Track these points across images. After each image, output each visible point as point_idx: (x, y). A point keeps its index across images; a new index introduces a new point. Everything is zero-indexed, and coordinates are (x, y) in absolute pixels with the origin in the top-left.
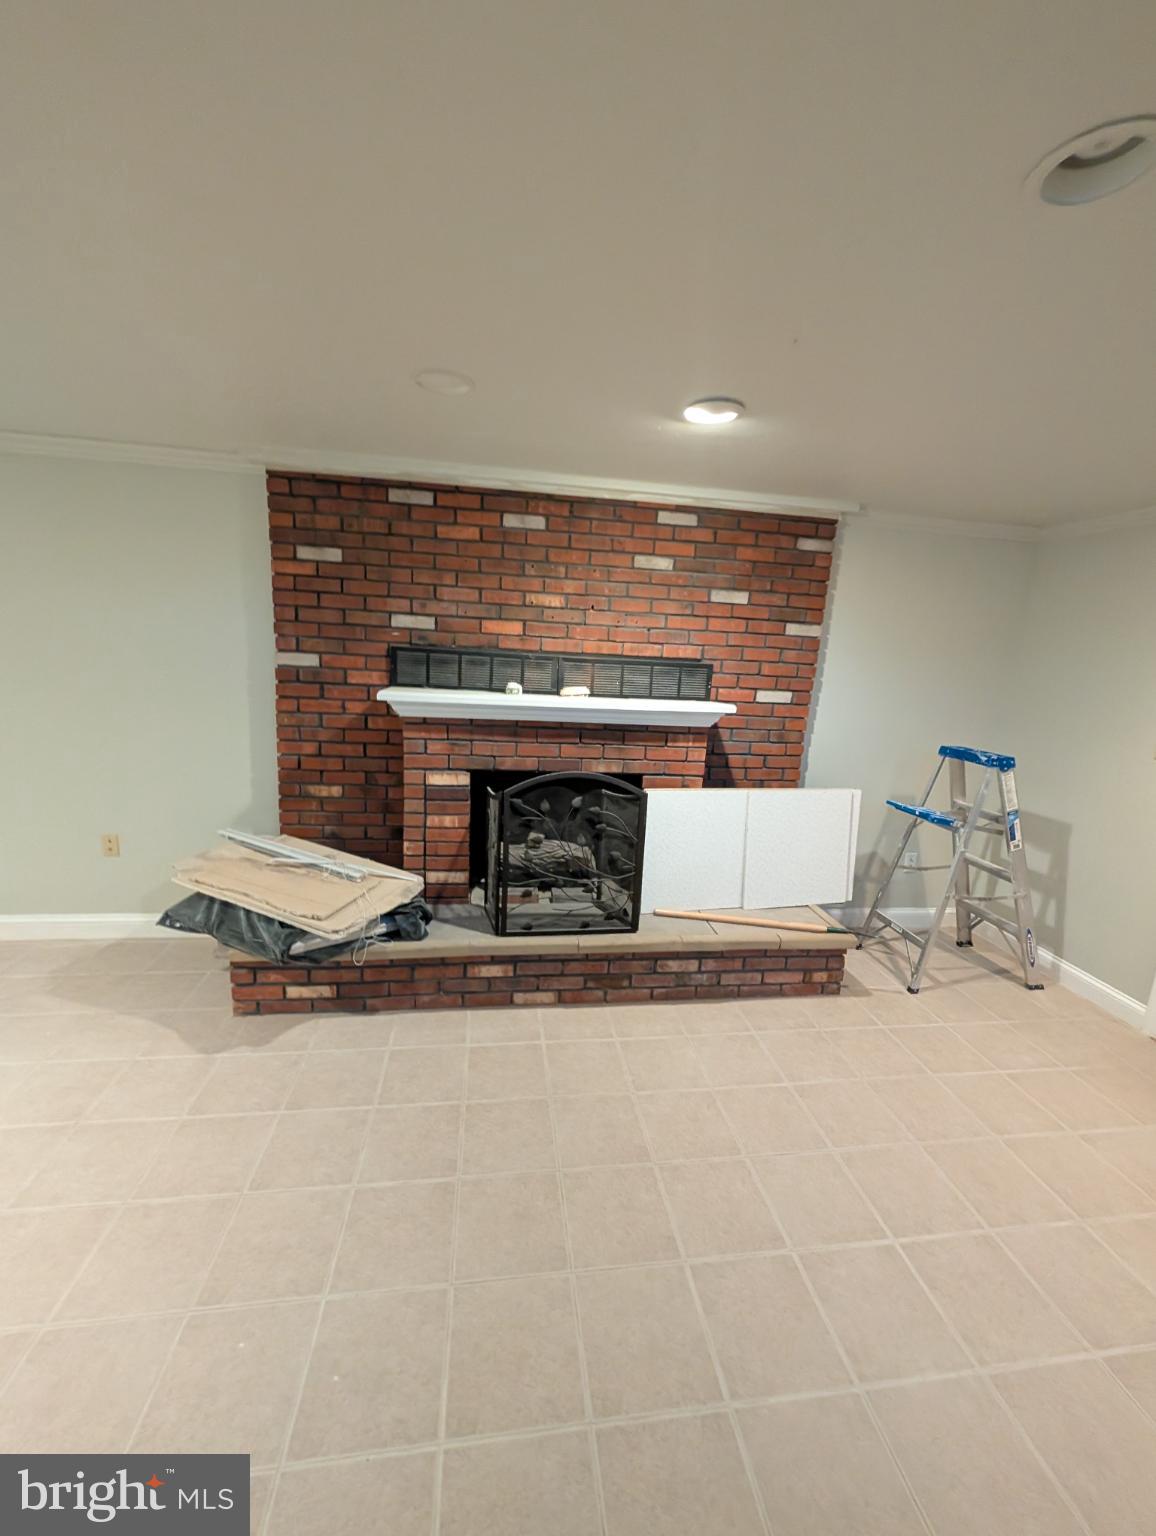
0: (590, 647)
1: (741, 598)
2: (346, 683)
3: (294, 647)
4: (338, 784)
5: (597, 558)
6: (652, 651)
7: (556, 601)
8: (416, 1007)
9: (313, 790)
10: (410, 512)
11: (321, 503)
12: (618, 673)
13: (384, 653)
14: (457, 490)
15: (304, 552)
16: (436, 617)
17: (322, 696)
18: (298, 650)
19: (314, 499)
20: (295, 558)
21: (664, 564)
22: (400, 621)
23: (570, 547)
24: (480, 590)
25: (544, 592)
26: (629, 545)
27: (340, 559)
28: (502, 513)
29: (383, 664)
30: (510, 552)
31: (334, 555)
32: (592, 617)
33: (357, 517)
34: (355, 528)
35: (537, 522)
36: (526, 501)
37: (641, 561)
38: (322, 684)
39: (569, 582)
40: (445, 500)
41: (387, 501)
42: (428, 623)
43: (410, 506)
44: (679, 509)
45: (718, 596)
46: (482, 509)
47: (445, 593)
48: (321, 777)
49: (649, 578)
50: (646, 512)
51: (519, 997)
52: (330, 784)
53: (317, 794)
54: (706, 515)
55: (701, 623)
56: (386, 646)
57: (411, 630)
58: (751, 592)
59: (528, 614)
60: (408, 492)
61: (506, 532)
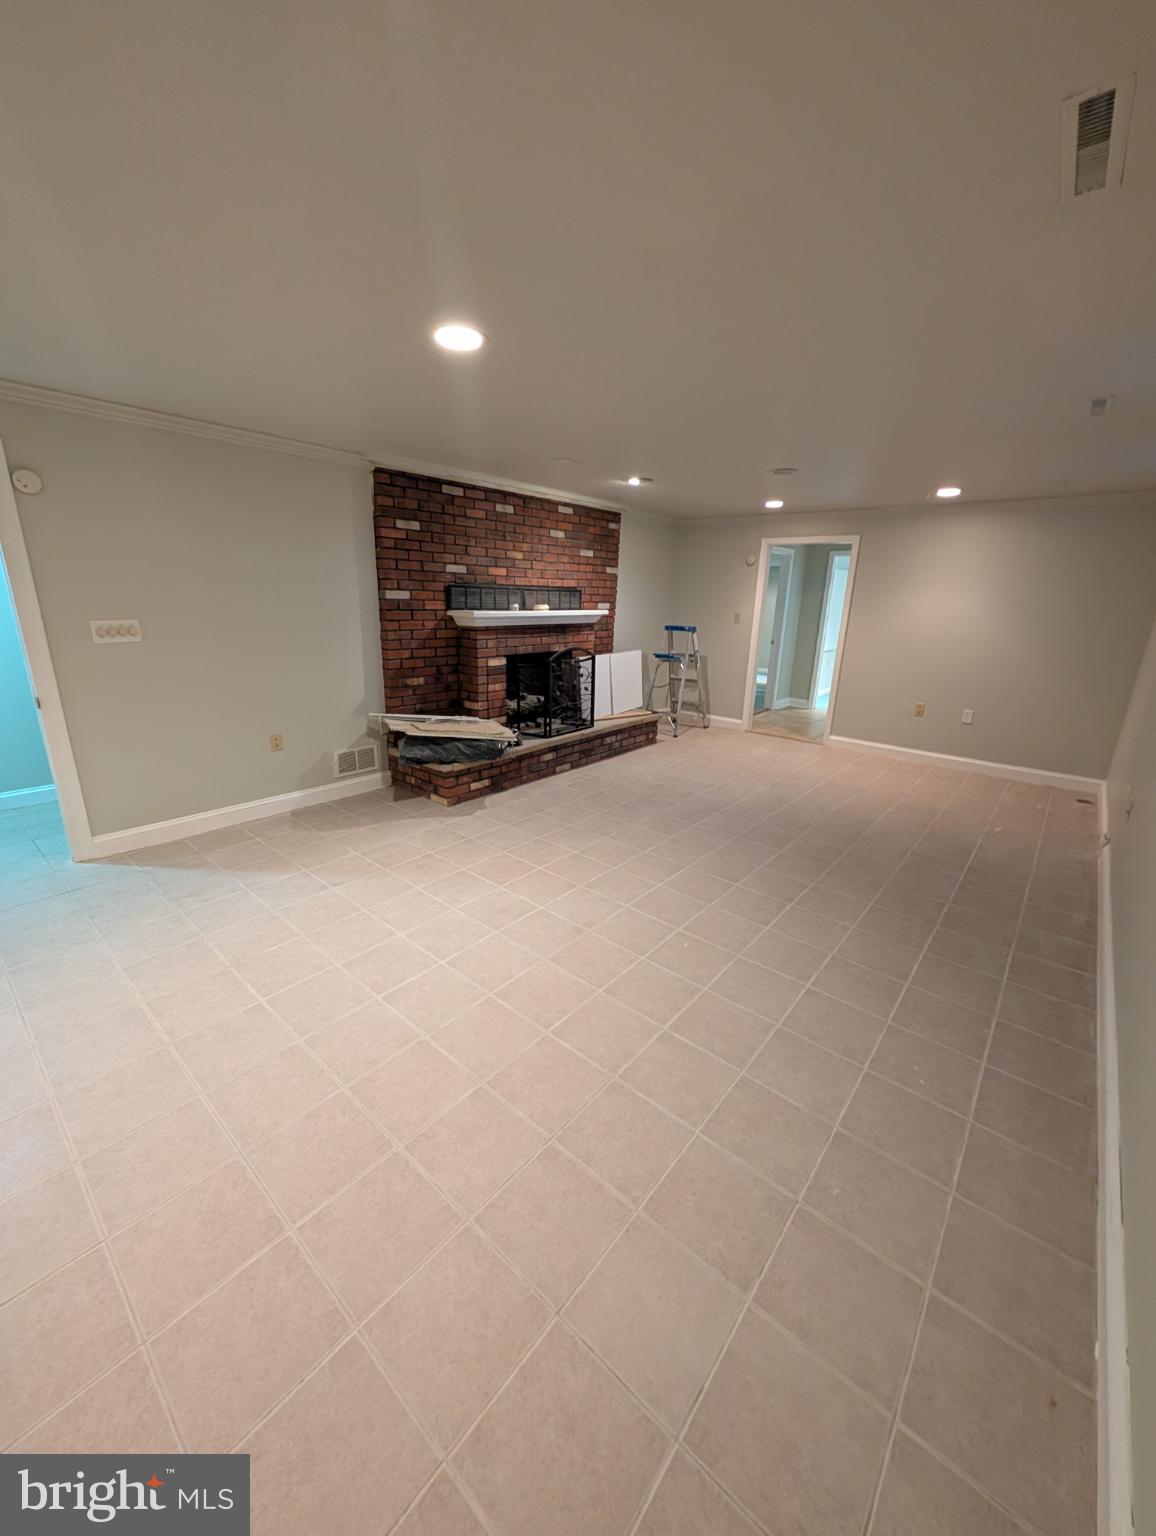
0: (534, 582)
1: (590, 554)
2: (424, 610)
3: (396, 586)
4: (422, 676)
5: (536, 531)
6: (559, 583)
7: (520, 556)
8: (522, 783)
9: (409, 681)
10: (453, 500)
11: (408, 491)
12: (546, 596)
13: (442, 589)
14: (474, 488)
15: (400, 524)
16: (467, 565)
17: (412, 619)
18: (399, 589)
19: (404, 488)
20: (395, 528)
21: (561, 534)
22: (451, 568)
23: (524, 524)
24: (487, 549)
25: (514, 550)
26: (548, 524)
27: (419, 529)
28: (495, 503)
29: (442, 596)
30: (500, 526)
31: (415, 526)
32: (536, 565)
33: (427, 501)
34: (426, 509)
35: (510, 509)
36: (505, 496)
37: (553, 533)
38: (412, 610)
39: (524, 544)
40: (469, 493)
41: (441, 493)
42: (462, 569)
43: (453, 496)
44: (566, 505)
45: (583, 553)
46: (486, 500)
47: (471, 550)
48: (413, 672)
49: (556, 542)
50: (552, 505)
51: (558, 769)
52: (418, 677)
53: (412, 684)
54: (578, 509)
55: (575, 567)
56: (443, 584)
57: (455, 574)
58: (594, 550)
59: (508, 563)
60: (452, 488)
61: (497, 514)
